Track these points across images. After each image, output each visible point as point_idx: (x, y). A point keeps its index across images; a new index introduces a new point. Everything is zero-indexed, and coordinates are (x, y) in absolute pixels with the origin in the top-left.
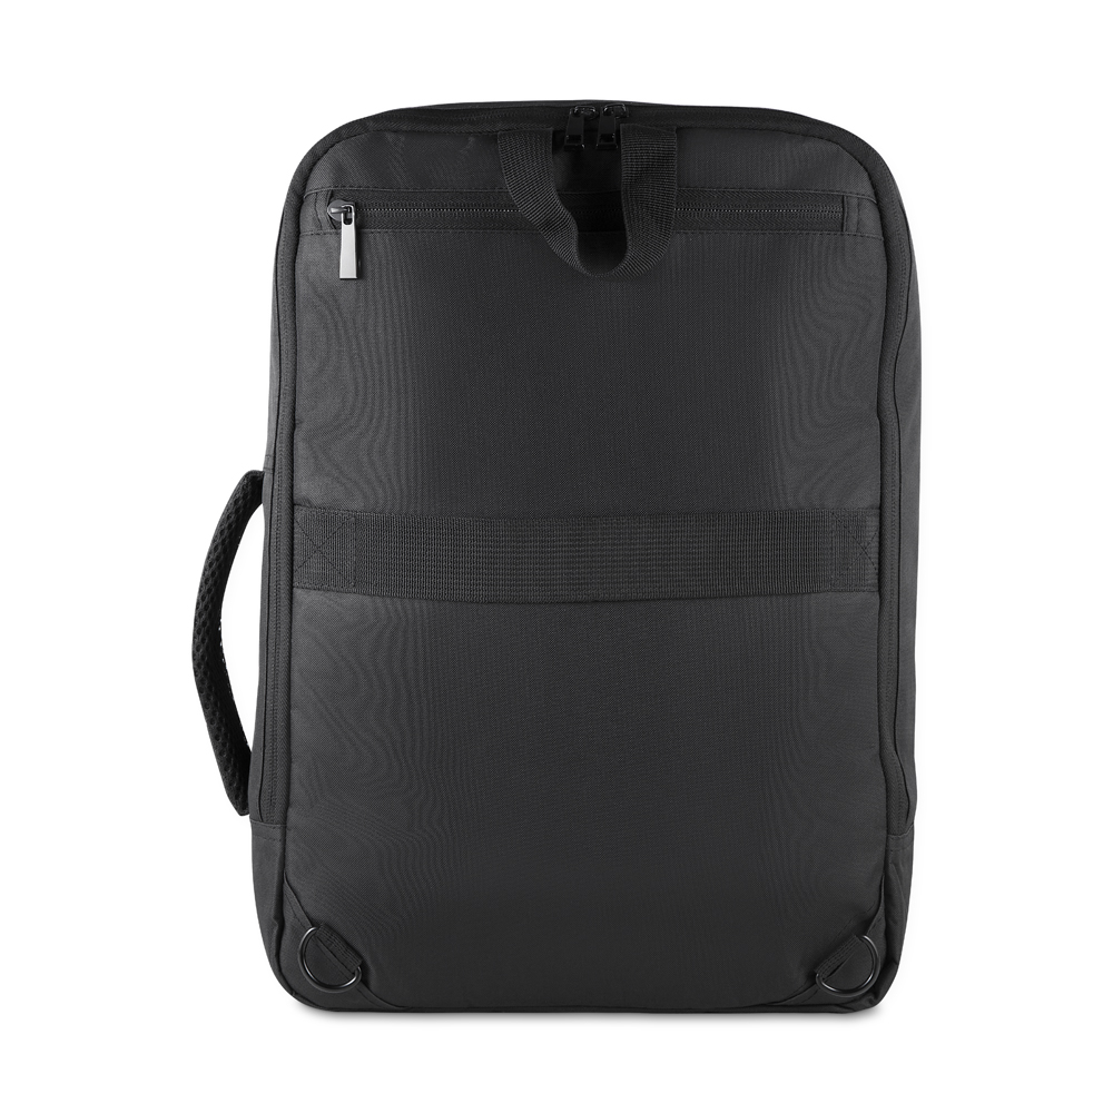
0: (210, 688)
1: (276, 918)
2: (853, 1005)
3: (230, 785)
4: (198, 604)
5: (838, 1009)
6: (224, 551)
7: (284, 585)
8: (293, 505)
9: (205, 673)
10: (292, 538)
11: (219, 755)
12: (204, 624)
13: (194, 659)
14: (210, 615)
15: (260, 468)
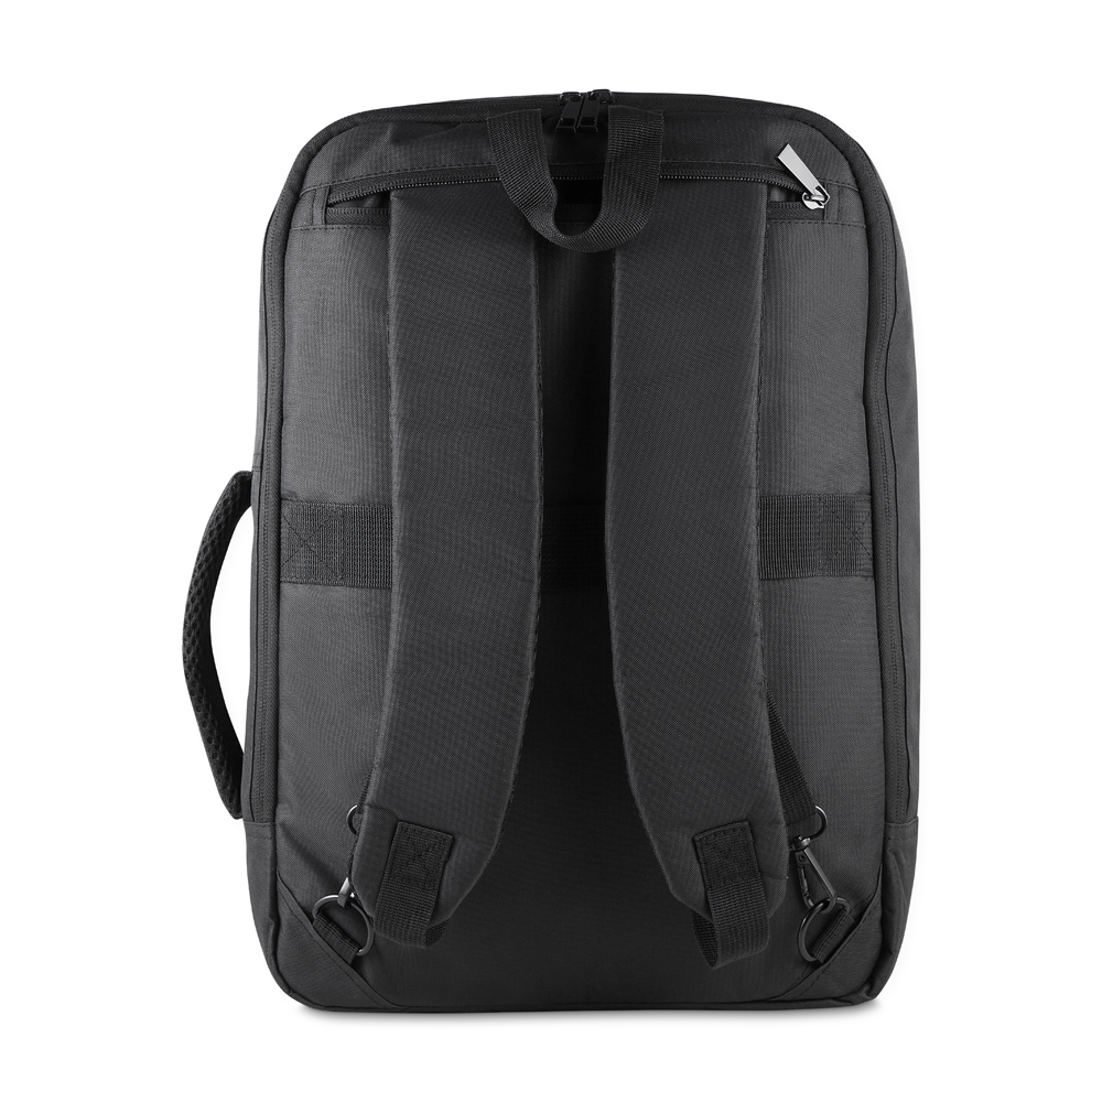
0: (201, 690)
1: (271, 916)
2: (852, 997)
3: (224, 787)
4: (188, 606)
5: (835, 1002)
6: (214, 552)
7: (271, 581)
8: (280, 499)
9: (196, 676)
10: (279, 533)
11: (212, 757)
12: (194, 626)
13: (185, 662)
14: (200, 616)
15: (248, 467)
